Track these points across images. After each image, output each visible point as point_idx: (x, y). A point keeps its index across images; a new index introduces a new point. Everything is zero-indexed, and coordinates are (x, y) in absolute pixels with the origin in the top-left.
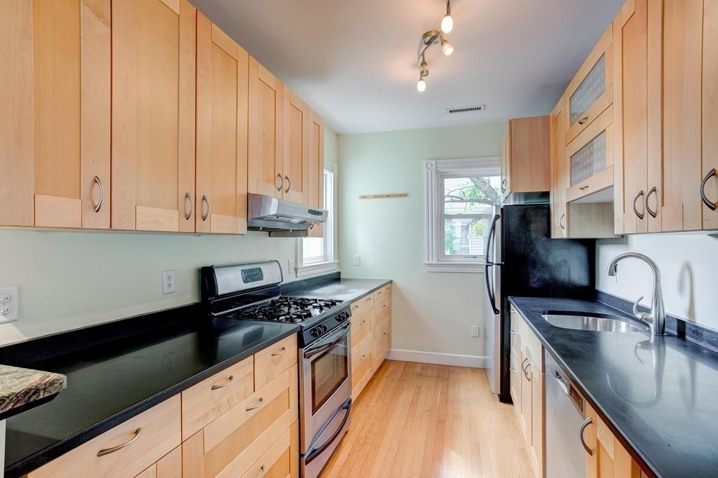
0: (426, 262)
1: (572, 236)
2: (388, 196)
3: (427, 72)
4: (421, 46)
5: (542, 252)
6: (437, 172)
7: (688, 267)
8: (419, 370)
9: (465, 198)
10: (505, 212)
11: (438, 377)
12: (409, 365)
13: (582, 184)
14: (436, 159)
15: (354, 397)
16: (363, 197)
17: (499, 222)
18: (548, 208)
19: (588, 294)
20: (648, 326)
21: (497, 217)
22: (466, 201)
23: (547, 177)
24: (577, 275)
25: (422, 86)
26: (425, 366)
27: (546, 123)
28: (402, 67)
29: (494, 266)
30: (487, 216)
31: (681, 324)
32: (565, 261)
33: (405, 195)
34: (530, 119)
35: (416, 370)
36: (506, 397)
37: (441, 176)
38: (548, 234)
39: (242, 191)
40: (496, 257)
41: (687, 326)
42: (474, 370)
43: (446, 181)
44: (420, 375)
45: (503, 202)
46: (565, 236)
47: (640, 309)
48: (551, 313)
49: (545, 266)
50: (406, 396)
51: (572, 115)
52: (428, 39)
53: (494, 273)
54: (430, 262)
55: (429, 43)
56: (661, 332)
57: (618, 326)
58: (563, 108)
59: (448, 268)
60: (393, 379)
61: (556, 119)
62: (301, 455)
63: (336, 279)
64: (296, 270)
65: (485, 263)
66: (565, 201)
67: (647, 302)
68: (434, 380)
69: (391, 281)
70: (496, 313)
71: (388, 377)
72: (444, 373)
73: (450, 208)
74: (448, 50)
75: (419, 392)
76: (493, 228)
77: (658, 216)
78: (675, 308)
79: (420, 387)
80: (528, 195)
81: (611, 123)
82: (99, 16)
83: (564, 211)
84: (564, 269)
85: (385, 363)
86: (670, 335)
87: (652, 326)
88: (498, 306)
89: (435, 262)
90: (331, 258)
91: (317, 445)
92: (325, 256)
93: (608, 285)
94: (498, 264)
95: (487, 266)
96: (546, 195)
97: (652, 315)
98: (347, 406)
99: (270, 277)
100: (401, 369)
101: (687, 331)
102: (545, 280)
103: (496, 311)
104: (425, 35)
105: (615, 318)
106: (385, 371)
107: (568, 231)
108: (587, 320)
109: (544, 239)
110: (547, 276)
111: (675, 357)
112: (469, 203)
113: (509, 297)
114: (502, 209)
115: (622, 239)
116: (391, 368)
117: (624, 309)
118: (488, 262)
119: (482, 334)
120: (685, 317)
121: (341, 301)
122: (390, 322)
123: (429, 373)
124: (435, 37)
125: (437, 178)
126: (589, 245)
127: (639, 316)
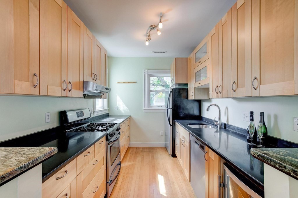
0: (144, 108)
1: (196, 99)
2: (129, 83)
3: (151, 39)
4: (148, 29)
5: (185, 104)
6: (148, 74)
7: (227, 108)
8: (142, 150)
9: (154, 84)
10: (174, 91)
11: (149, 151)
12: (137, 148)
13: (199, 82)
14: (148, 69)
15: (121, 161)
16: (119, 83)
17: (171, 94)
18: (187, 89)
19: (199, 118)
20: (217, 126)
21: (171, 92)
22: (155, 85)
23: (187, 78)
24: (196, 112)
25: (147, 43)
26: (144, 148)
27: (186, 61)
28: (140, 35)
29: (170, 109)
30: (167, 92)
31: (225, 125)
32: (192, 107)
33: (136, 83)
34: (182, 58)
35: (141, 150)
36: (174, 155)
37: (150, 76)
38: (187, 98)
39: (82, 80)
40: (170, 106)
41: (227, 125)
42: (161, 148)
43: (151, 78)
44: (142, 151)
45: (172, 86)
46: (193, 99)
47: (215, 121)
48: (190, 124)
49: (187, 109)
50: (139, 159)
51: (196, 59)
52: (151, 28)
53: (170, 112)
54: (145, 108)
55: (152, 29)
56: (221, 127)
57: (209, 127)
58: (192, 55)
59: (151, 110)
60: (132, 154)
61: (190, 59)
62: (107, 183)
63: (107, 115)
64: (94, 112)
65: (167, 108)
66: (193, 87)
67: (217, 119)
68: (148, 152)
69: (130, 116)
70: (170, 126)
71: (131, 153)
72: (151, 150)
73: (152, 88)
74: (159, 33)
75: (143, 157)
76: (170, 96)
77: (222, 93)
78: (224, 121)
79: (143, 156)
80: (179, 85)
81: (208, 64)
82: (36, 7)
83: (193, 90)
84: (192, 110)
85: (129, 148)
86: (223, 128)
87: (218, 126)
88: (171, 124)
89: (147, 108)
90: (106, 108)
91: (112, 178)
92: (103, 107)
93: (206, 114)
94: (171, 109)
95: (167, 109)
96: (187, 84)
97: (218, 123)
98: (120, 164)
99: (87, 115)
100: (135, 150)
101: (227, 127)
102: (186, 114)
103: (171, 125)
104: (151, 26)
106: (129, 151)
107: (194, 98)
108: (201, 126)
109: (186, 100)
110: (187, 112)
111: (224, 134)
112: (155, 86)
113: (175, 120)
114: (173, 89)
115: (209, 100)
116: (131, 150)
117: (210, 122)
118: (168, 108)
119: (164, 134)
120: (226, 122)
121: (116, 124)
122: (130, 132)
123: (146, 150)
124: (154, 28)
125: (148, 77)
126: (200, 102)
127: (215, 123)
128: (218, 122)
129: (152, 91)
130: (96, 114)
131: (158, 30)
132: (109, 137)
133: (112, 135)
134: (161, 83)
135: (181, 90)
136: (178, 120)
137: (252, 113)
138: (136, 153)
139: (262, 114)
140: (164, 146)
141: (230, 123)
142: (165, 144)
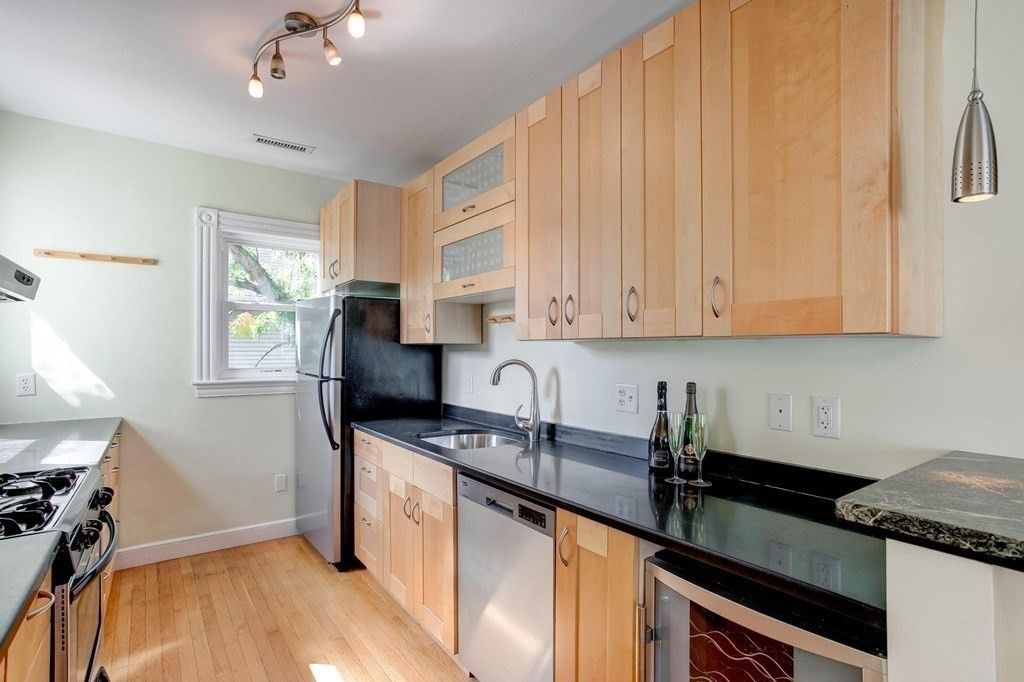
0: (197, 381)
1: (438, 342)
2: (114, 259)
3: (284, 73)
5: (390, 360)
6: (219, 233)
7: (555, 372)
8: (190, 570)
10: (348, 308)
11: (230, 569)
13: (465, 281)
14: (219, 210)
16: (48, 254)
17: (339, 319)
18: (396, 306)
20: (527, 437)
21: (337, 312)
23: (398, 264)
25: (256, 89)
26: (199, 560)
27: (399, 197)
29: (332, 382)
31: (552, 429)
32: (414, 373)
33: (155, 262)
34: (381, 186)
35: (184, 572)
36: (349, 562)
37: (227, 239)
38: (397, 338)
40: (334, 369)
41: (557, 428)
42: (281, 541)
44: (195, 577)
45: (340, 291)
46: (430, 340)
47: (520, 419)
49: (394, 379)
50: (191, 616)
52: (294, 23)
53: (332, 391)
54: (205, 381)
55: (293, 30)
56: (538, 438)
60: (144, 603)
61: (414, 195)
65: (317, 379)
66: (430, 299)
67: (525, 413)
68: (227, 575)
69: (122, 422)
70: (334, 449)
71: (131, 602)
72: (235, 557)
74: (333, 59)
75: (211, 605)
76: (332, 329)
77: (574, 323)
78: (547, 417)
79: (208, 596)
81: (507, 221)
83: (430, 310)
84: (413, 382)
86: (543, 440)
87: (531, 434)
88: (337, 439)
89: (212, 380)
93: (462, 397)
94: (336, 379)
95: (321, 382)
96: (394, 288)
97: (531, 422)
100: (152, 578)
101: (558, 433)
103: (334, 446)
104: (293, 15)
105: (487, 432)
109: (392, 344)
110: (395, 392)
111: (546, 459)
113: (353, 424)
114: (344, 302)
115: (481, 347)
118: (322, 377)
119: (292, 487)
120: (551, 420)
121: (82, 469)
123: (210, 568)
124: (307, 27)
125: (218, 246)
126: (435, 354)
127: (521, 425)
128: (528, 420)
131: (331, 43)
136: (368, 423)
137: (662, 388)
138: (165, 595)
139: (691, 389)
140: (291, 531)
141: (567, 421)
142: (298, 524)
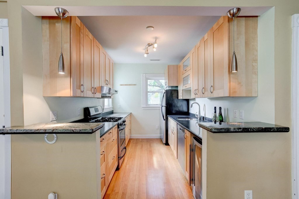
0: (142, 106)
1: (183, 98)
2: (130, 85)
3: (148, 53)
4: (147, 46)
5: (176, 103)
7: (205, 105)
9: (151, 85)
10: (167, 92)
11: (147, 141)
12: (137, 139)
13: (185, 86)
14: (146, 74)
15: (126, 146)
16: (121, 85)
17: (165, 94)
18: (177, 91)
19: (187, 114)
21: (164, 93)
22: (151, 86)
23: (178, 82)
24: (185, 109)
25: (146, 55)
27: (177, 67)
28: (141, 49)
30: (162, 92)
31: (203, 118)
32: (182, 105)
33: (136, 85)
34: (173, 66)
36: (167, 144)
37: (147, 79)
38: (178, 98)
39: (100, 86)
40: (164, 104)
42: (157, 139)
43: (148, 81)
44: (142, 141)
45: (166, 88)
46: (182, 98)
47: (196, 115)
48: (179, 118)
49: (177, 107)
50: (139, 147)
51: (183, 66)
53: (164, 109)
54: (144, 106)
55: (149, 46)
56: (200, 119)
57: (193, 120)
58: (181, 64)
59: (150, 108)
60: (134, 143)
61: (179, 67)
62: (119, 157)
63: (112, 113)
64: (103, 109)
65: (161, 106)
66: (182, 89)
67: (198, 114)
69: (131, 113)
71: (132, 143)
72: (149, 141)
73: (150, 88)
74: (155, 50)
75: (142, 146)
76: (164, 96)
78: (202, 115)
79: (142, 144)
80: (172, 87)
81: (190, 73)
83: (182, 92)
84: (182, 107)
85: (130, 139)
86: (202, 120)
87: (198, 118)
88: (165, 118)
89: (145, 106)
90: (111, 106)
91: (122, 156)
92: (109, 105)
93: (192, 111)
94: (165, 106)
96: (177, 87)
97: (198, 116)
98: (125, 148)
99: (100, 111)
100: (135, 140)
101: (204, 119)
102: (176, 110)
103: (164, 120)
104: (148, 44)
105: (192, 118)
106: (130, 142)
107: (182, 97)
109: (177, 99)
110: (177, 109)
112: (152, 87)
113: (168, 116)
115: (194, 99)
116: (132, 141)
117: (194, 116)
119: (159, 128)
120: (204, 116)
121: (123, 118)
122: (131, 126)
123: (144, 141)
124: (151, 45)
125: (146, 80)
126: (188, 101)
127: (196, 116)
129: (149, 92)
130: (105, 111)
131: (154, 47)
132: (120, 126)
133: (121, 125)
134: (157, 84)
135: (173, 91)
136: (170, 116)
137: (215, 108)
138: (137, 143)
139: (220, 108)
140: (159, 137)
141: (206, 116)
142: (160, 136)
